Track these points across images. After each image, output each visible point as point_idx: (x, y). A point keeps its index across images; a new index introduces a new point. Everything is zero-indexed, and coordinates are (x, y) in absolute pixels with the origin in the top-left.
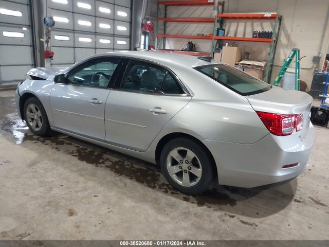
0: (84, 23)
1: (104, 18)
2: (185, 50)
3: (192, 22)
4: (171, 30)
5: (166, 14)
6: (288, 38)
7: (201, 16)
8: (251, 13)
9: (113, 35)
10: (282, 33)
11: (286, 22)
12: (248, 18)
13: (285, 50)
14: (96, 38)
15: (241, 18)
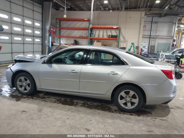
0: (17, 29)
1: (28, 26)
2: (73, 44)
3: (75, 29)
4: (64, 34)
5: (60, 25)
6: (124, 38)
7: (80, 27)
8: (106, 26)
9: (33, 36)
10: (121, 36)
11: (123, 31)
12: (105, 28)
13: (123, 43)
14: (24, 37)
15: (101, 28)
